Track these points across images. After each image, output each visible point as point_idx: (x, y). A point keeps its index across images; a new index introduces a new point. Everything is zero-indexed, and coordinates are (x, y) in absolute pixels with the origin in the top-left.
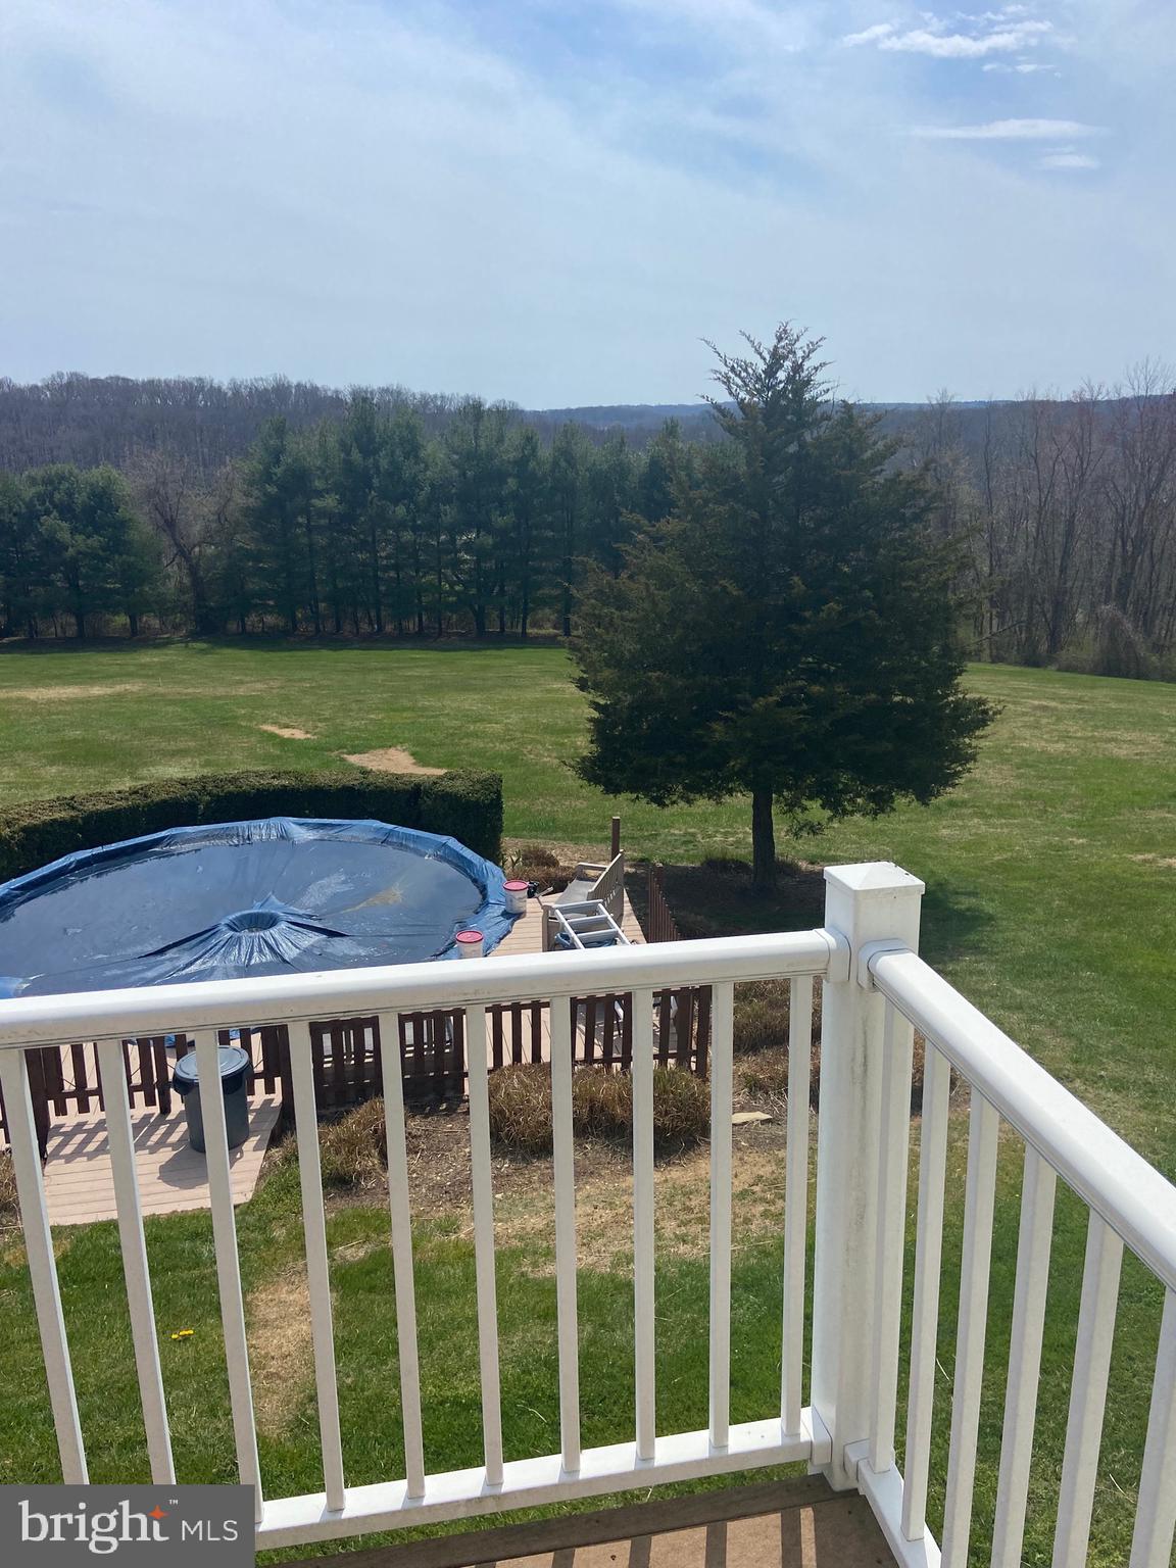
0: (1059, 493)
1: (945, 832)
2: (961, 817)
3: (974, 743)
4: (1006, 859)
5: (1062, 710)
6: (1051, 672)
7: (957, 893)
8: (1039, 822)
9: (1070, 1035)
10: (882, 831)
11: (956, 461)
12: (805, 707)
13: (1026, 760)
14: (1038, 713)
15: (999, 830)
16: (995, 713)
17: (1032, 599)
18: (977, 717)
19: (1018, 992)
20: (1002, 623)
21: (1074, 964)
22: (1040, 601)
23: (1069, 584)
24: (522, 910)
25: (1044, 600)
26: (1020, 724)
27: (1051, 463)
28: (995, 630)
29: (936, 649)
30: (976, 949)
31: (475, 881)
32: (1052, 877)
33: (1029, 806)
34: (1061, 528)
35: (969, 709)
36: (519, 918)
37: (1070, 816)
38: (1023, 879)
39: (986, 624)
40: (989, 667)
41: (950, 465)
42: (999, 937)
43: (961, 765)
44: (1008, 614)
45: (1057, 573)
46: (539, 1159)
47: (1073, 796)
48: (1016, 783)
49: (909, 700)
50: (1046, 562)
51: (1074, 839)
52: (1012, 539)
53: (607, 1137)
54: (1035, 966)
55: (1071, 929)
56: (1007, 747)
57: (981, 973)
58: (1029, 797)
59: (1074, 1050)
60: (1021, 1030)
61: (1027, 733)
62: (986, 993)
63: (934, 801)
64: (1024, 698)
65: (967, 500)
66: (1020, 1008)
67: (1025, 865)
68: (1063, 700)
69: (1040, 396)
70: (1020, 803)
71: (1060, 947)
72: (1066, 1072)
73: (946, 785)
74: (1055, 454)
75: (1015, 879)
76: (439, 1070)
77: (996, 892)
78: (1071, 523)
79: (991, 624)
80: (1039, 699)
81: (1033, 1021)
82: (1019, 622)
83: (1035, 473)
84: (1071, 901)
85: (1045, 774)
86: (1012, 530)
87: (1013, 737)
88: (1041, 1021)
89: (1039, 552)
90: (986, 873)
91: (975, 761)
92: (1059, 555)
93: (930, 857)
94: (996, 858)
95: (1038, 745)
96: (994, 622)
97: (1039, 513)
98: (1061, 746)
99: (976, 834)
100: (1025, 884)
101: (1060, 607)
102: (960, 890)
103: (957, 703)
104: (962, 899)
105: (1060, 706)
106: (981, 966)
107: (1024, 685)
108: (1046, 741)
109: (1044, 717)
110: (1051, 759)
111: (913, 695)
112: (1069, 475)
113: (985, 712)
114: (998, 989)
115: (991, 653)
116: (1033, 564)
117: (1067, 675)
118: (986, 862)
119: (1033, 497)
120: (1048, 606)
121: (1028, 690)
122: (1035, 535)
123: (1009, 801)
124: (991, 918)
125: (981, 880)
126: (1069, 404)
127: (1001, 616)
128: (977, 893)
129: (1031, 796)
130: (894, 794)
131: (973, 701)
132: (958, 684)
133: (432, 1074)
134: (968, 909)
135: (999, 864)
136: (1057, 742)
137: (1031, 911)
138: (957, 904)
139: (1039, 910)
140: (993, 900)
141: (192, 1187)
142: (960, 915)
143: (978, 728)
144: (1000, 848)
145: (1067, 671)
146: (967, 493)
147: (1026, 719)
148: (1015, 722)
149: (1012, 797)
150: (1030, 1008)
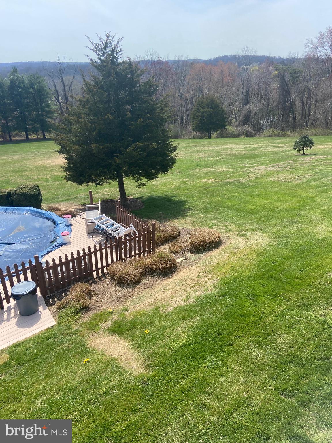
4: (175, 187)
12: (139, 150)
24: (71, 223)
31: (47, 218)
36: (71, 226)
37: (179, 174)
38: (184, 190)
42: (192, 205)
46: (137, 285)
53: (151, 274)
55: (206, 200)
67: (181, 187)
75: (182, 191)
76: (86, 272)
94: (172, 187)
100: (186, 191)
124: (186, 201)
125: (175, 192)
133: (84, 273)
134: (178, 200)
137: (193, 197)
139: (195, 197)
140: (182, 197)
141: (32, 326)
142: (178, 202)
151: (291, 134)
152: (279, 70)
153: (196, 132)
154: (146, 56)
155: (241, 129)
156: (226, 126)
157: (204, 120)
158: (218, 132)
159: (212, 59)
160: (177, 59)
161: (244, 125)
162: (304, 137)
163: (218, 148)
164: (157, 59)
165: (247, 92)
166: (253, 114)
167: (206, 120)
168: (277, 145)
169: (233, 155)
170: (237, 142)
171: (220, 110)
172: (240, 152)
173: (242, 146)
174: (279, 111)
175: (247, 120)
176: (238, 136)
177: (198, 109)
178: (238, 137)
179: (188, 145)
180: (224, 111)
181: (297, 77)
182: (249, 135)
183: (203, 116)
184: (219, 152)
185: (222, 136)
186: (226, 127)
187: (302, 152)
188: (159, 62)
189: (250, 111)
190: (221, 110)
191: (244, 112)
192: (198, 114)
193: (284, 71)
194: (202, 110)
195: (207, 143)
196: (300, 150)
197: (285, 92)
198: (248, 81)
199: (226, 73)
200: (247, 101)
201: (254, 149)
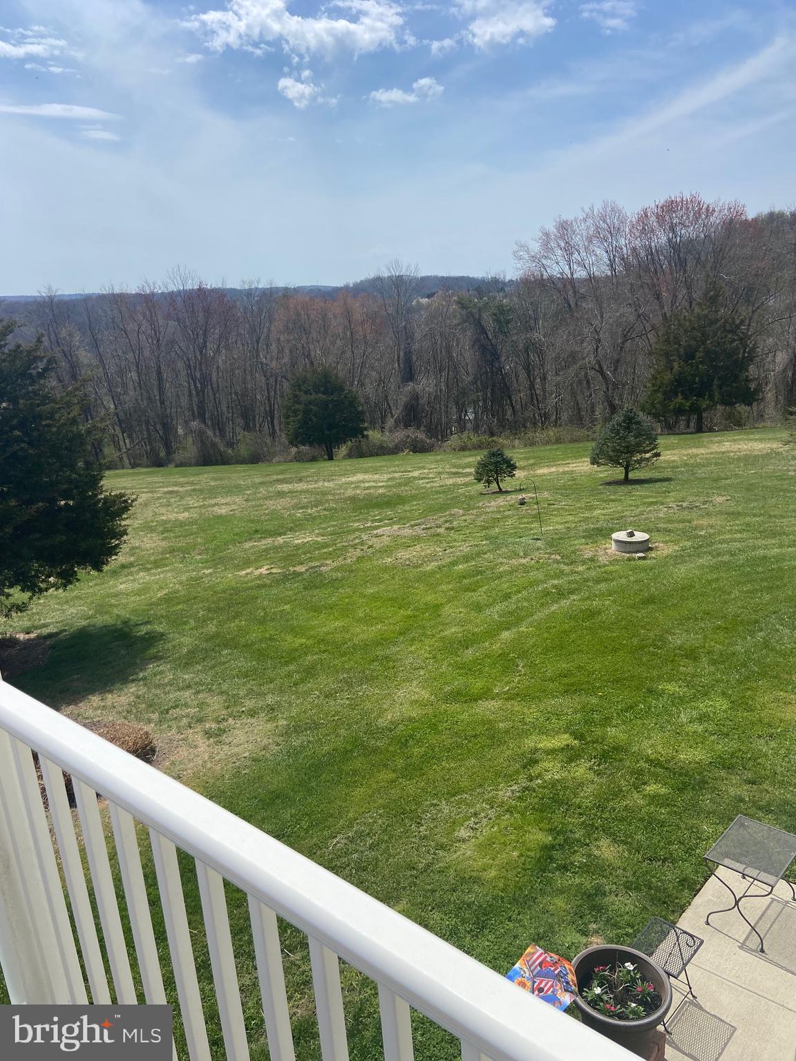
0: (147, 353)
1: (122, 586)
2: (131, 574)
3: (123, 523)
4: (165, 594)
5: (182, 492)
6: (171, 468)
7: (137, 625)
8: (182, 565)
9: (222, 693)
10: (77, 597)
11: (70, 335)
13: (166, 527)
14: (168, 496)
15: (158, 577)
16: (133, 501)
17: (147, 423)
18: (120, 506)
19: (187, 677)
20: (132, 441)
21: (217, 649)
22: (153, 424)
23: (168, 410)
25: (155, 423)
26: (158, 505)
27: (136, 335)
28: (128, 446)
29: (80, 464)
30: (156, 658)
32: (195, 598)
33: (174, 557)
34: (154, 375)
35: (115, 501)
37: (200, 557)
38: (178, 604)
39: (122, 443)
40: (130, 471)
41: (67, 338)
42: (169, 645)
43: (118, 539)
44: (134, 435)
45: (159, 404)
47: (200, 544)
48: (164, 544)
49: (71, 503)
50: (149, 398)
51: (205, 571)
52: (124, 385)
54: (195, 656)
55: (212, 628)
56: (152, 522)
57: (161, 672)
58: (172, 551)
59: (225, 701)
60: (192, 701)
61: (163, 510)
62: (166, 685)
63: (105, 568)
64: (157, 488)
65: (86, 361)
66: (189, 687)
67: (178, 595)
68: (182, 485)
69: (117, 291)
70: (168, 556)
71: (207, 641)
72: (222, 717)
73: (111, 554)
74: (137, 329)
75: (174, 605)
77: (162, 617)
78: (159, 373)
79: (125, 442)
80: (167, 487)
81: (198, 692)
82: (143, 439)
83: (127, 341)
84: (209, 610)
85: (180, 534)
86: (122, 379)
87: (155, 514)
88: (203, 690)
89: (143, 392)
90: (154, 606)
91: (127, 535)
92: (156, 392)
93: (115, 606)
94: (159, 596)
95: (172, 516)
96: (126, 441)
97: (137, 366)
98: (186, 514)
99: (144, 583)
100: (180, 607)
101: (168, 428)
102: (139, 623)
103: (106, 499)
104: (142, 628)
105: (181, 489)
106: (161, 668)
107: (156, 479)
108: (177, 513)
109: (172, 498)
110: (182, 524)
111: (73, 499)
112: (150, 341)
113: (126, 501)
114: (174, 679)
115: (130, 461)
116: (142, 400)
117: (182, 468)
118: (153, 600)
119: (130, 356)
120: (159, 427)
121: (159, 482)
122: (138, 380)
123: (160, 556)
124: (162, 635)
125: (152, 612)
126: (138, 295)
127: (130, 437)
128: (151, 622)
129: (174, 550)
130: (76, 569)
131: (116, 496)
132: (102, 486)
134: (146, 634)
135: (160, 599)
136: (183, 512)
137: (185, 623)
138: (138, 632)
139: (192, 622)
140: (161, 623)
142: (142, 639)
143: (123, 513)
144: (161, 588)
145: (181, 466)
146: (85, 357)
147: (161, 501)
148: (155, 504)
149: (162, 553)
150: (196, 684)
151: (505, 442)
152: (467, 308)
153: (296, 446)
154: (169, 281)
155: (400, 435)
156: (366, 429)
157: (310, 419)
158: (349, 443)
159: (351, 286)
160: (247, 287)
161: (406, 426)
162: (493, 455)
163: (331, 484)
164: (196, 287)
165: (408, 354)
166: (423, 401)
167: (315, 419)
168: (461, 470)
169: (353, 499)
170: (382, 466)
171: (345, 397)
172: (372, 491)
173: (386, 477)
174: (479, 394)
175: (413, 415)
176: (395, 451)
177: (296, 396)
178: (395, 454)
179: (268, 479)
180: (355, 397)
181: (508, 322)
182: (418, 448)
183: (307, 412)
184: (324, 494)
185: (358, 453)
186: (366, 433)
187: (494, 486)
188: (201, 293)
189: (416, 397)
190: (349, 396)
191: (403, 399)
192: (297, 406)
193: (480, 310)
194: (304, 398)
195: (315, 473)
196: (489, 482)
197: (489, 354)
198: (406, 333)
199: (357, 316)
200: (409, 375)
201: (408, 482)
